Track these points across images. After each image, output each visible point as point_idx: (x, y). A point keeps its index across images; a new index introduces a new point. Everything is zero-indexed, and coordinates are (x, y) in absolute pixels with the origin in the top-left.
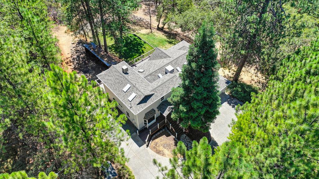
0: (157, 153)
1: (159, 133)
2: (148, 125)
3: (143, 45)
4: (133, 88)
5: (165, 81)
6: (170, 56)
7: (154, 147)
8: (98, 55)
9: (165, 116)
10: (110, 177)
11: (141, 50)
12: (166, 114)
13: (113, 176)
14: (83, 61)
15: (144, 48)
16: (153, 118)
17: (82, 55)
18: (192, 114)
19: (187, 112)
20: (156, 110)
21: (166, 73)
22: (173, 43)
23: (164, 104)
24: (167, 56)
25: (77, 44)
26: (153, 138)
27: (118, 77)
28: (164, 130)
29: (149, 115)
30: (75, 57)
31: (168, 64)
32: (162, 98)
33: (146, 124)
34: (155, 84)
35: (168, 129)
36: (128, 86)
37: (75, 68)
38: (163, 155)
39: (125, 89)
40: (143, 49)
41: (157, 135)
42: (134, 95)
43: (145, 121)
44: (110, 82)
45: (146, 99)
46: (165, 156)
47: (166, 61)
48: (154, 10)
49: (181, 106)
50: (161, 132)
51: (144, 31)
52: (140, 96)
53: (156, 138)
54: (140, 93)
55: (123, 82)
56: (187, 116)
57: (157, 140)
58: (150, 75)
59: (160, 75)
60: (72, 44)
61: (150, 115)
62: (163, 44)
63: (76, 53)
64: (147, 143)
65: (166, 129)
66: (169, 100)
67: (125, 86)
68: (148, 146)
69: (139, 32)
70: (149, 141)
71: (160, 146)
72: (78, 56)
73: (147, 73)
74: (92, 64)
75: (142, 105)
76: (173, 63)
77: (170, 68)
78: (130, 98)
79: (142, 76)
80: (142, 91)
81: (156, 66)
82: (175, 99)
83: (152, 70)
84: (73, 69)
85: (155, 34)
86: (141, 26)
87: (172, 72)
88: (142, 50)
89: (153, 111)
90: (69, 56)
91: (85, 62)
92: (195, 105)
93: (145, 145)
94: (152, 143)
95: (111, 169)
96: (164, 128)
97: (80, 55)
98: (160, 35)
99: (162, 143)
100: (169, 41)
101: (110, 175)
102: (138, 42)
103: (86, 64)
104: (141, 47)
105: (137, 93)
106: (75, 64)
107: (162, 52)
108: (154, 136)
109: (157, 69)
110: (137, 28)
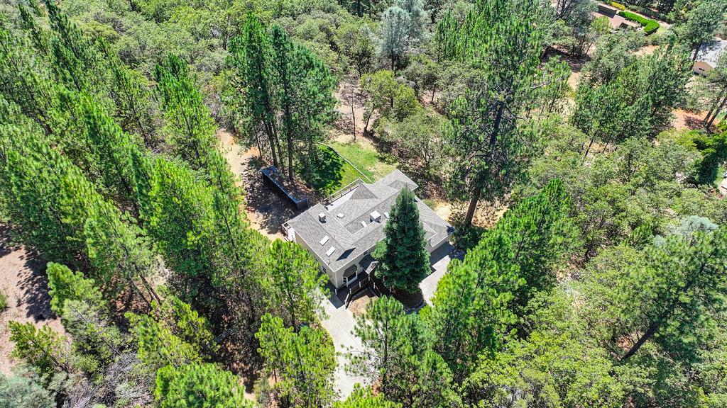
1: (360, 293)
2: (348, 283)
3: (342, 166)
4: (332, 241)
5: (368, 232)
6: (377, 196)
7: (354, 308)
8: (281, 186)
9: (368, 273)
11: (338, 174)
12: (368, 271)
14: (258, 192)
15: (343, 170)
16: (354, 275)
17: (257, 184)
18: (395, 273)
19: (390, 271)
20: (358, 266)
21: (371, 221)
22: (386, 160)
23: (367, 259)
24: (373, 196)
25: (249, 166)
26: (353, 298)
27: (313, 227)
28: (366, 289)
29: (349, 272)
30: (248, 186)
31: (373, 209)
32: (365, 253)
33: (345, 281)
34: (357, 235)
35: (372, 288)
36: (326, 238)
37: (249, 204)
39: (323, 242)
40: (341, 172)
41: (358, 295)
42: (332, 249)
43: (344, 278)
44: (304, 232)
45: (346, 254)
47: (372, 203)
48: (360, 92)
49: (384, 264)
50: (363, 291)
51: (343, 138)
52: (340, 251)
53: (358, 298)
54: (339, 247)
55: (321, 232)
56: (391, 274)
57: (358, 301)
58: (352, 222)
59: (364, 223)
60: (242, 164)
62: (372, 163)
63: (249, 180)
64: (346, 304)
65: (370, 288)
66: (373, 255)
67: (322, 238)
68: (347, 307)
69: (336, 140)
70: (349, 301)
71: (362, 307)
72: (252, 186)
73: (348, 220)
74: (273, 197)
75: (342, 260)
76: (381, 206)
77: (375, 215)
78: (329, 253)
79: (341, 223)
80: (342, 244)
81: (359, 210)
82: (378, 256)
83: (354, 217)
84: (247, 205)
85: (361, 143)
86: (338, 129)
87: (378, 220)
88: (340, 175)
89: (353, 267)
90: (241, 184)
91: (261, 194)
92: (398, 264)
93: (344, 306)
94: (352, 304)
96: (367, 286)
97: (254, 183)
98: (367, 146)
99: (363, 304)
100: (381, 156)
104: (338, 169)
105: (336, 247)
106: (249, 198)
107: (368, 190)
108: (355, 296)
109: (360, 214)
110: (333, 131)
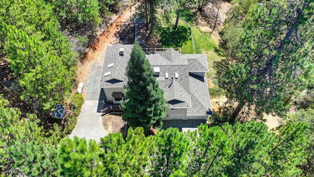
0: (103, 124)
1: (119, 113)
2: (115, 102)
3: (187, 41)
4: (113, 68)
6: (173, 60)
7: (106, 119)
8: (137, 31)
10: (55, 115)
11: (181, 44)
13: (57, 115)
14: (129, 29)
16: (120, 99)
17: (132, 25)
26: (111, 113)
27: (114, 54)
30: (127, 24)
37: (118, 33)
38: (106, 128)
39: (109, 66)
40: (184, 44)
41: (116, 113)
42: (109, 73)
43: (112, 97)
44: (108, 55)
45: (114, 81)
46: (106, 131)
50: (121, 113)
51: (206, 29)
55: (113, 59)
57: (113, 116)
61: (117, 95)
62: (208, 49)
63: (131, 21)
67: (111, 63)
68: (103, 115)
69: (200, 27)
70: (107, 113)
71: (111, 121)
75: (109, 84)
78: (106, 74)
80: (116, 73)
84: (117, 32)
85: (213, 36)
86: (208, 23)
89: (120, 94)
90: (124, 21)
91: (129, 31)
94: (108, 116)
95: (60, 111)
98: (215, 39)
99: (114, 120)
100: (218, 49)
101: (56, 114)
102: (186, 36)
103: (128, 33)
104: (184, 41)
105: (112, 73)
106: (121, 29)
108: (114, 113)
110: (203, 23)
